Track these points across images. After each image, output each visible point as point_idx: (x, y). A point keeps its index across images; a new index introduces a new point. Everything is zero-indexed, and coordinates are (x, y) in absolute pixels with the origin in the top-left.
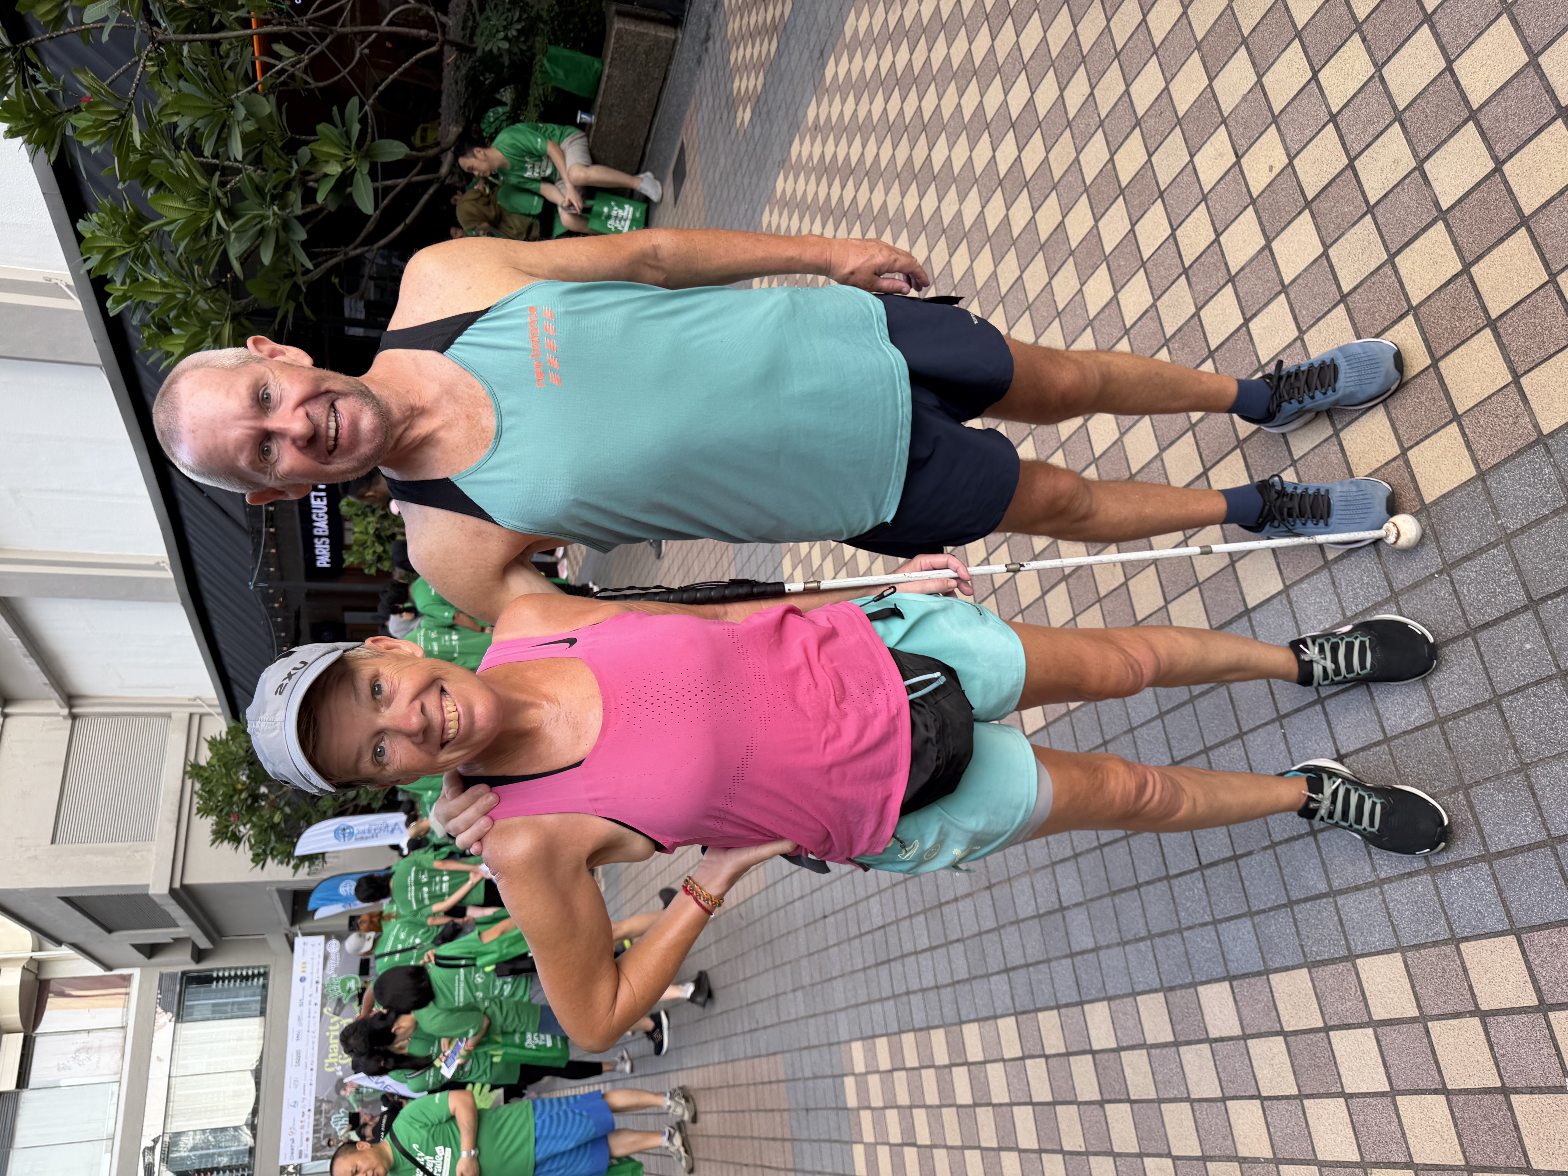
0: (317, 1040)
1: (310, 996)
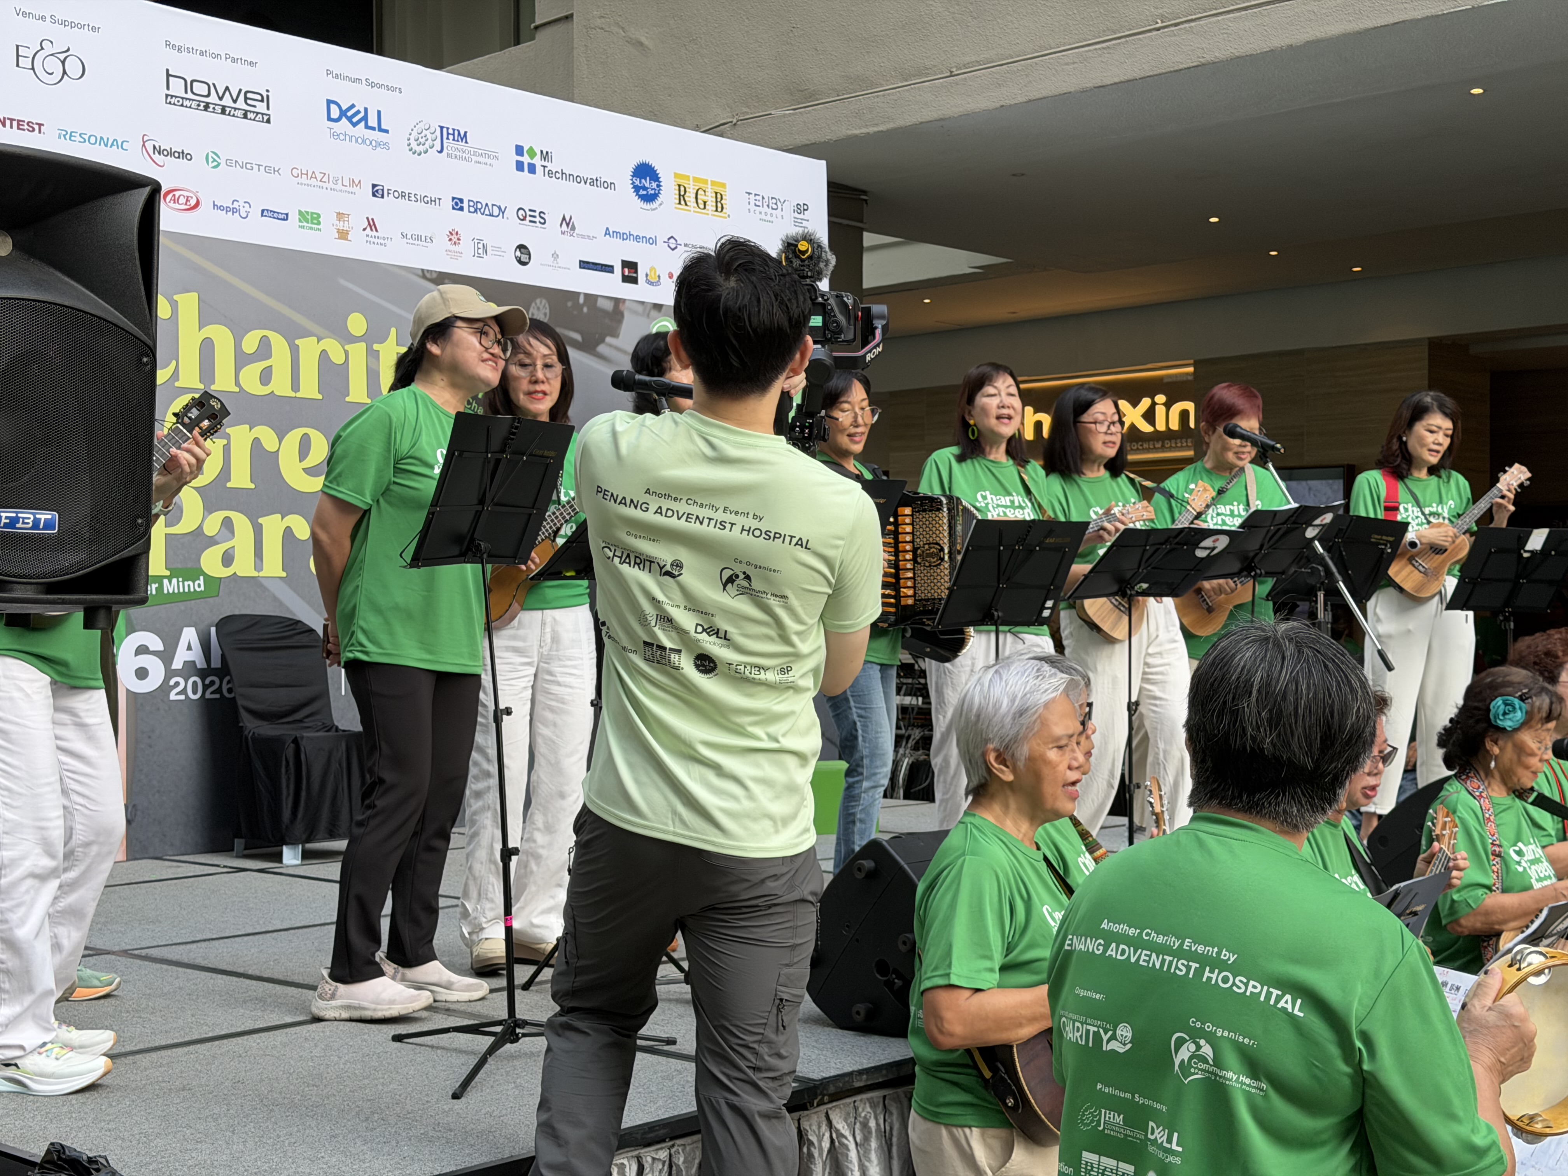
0: (324, 243)
1: (566, 222)
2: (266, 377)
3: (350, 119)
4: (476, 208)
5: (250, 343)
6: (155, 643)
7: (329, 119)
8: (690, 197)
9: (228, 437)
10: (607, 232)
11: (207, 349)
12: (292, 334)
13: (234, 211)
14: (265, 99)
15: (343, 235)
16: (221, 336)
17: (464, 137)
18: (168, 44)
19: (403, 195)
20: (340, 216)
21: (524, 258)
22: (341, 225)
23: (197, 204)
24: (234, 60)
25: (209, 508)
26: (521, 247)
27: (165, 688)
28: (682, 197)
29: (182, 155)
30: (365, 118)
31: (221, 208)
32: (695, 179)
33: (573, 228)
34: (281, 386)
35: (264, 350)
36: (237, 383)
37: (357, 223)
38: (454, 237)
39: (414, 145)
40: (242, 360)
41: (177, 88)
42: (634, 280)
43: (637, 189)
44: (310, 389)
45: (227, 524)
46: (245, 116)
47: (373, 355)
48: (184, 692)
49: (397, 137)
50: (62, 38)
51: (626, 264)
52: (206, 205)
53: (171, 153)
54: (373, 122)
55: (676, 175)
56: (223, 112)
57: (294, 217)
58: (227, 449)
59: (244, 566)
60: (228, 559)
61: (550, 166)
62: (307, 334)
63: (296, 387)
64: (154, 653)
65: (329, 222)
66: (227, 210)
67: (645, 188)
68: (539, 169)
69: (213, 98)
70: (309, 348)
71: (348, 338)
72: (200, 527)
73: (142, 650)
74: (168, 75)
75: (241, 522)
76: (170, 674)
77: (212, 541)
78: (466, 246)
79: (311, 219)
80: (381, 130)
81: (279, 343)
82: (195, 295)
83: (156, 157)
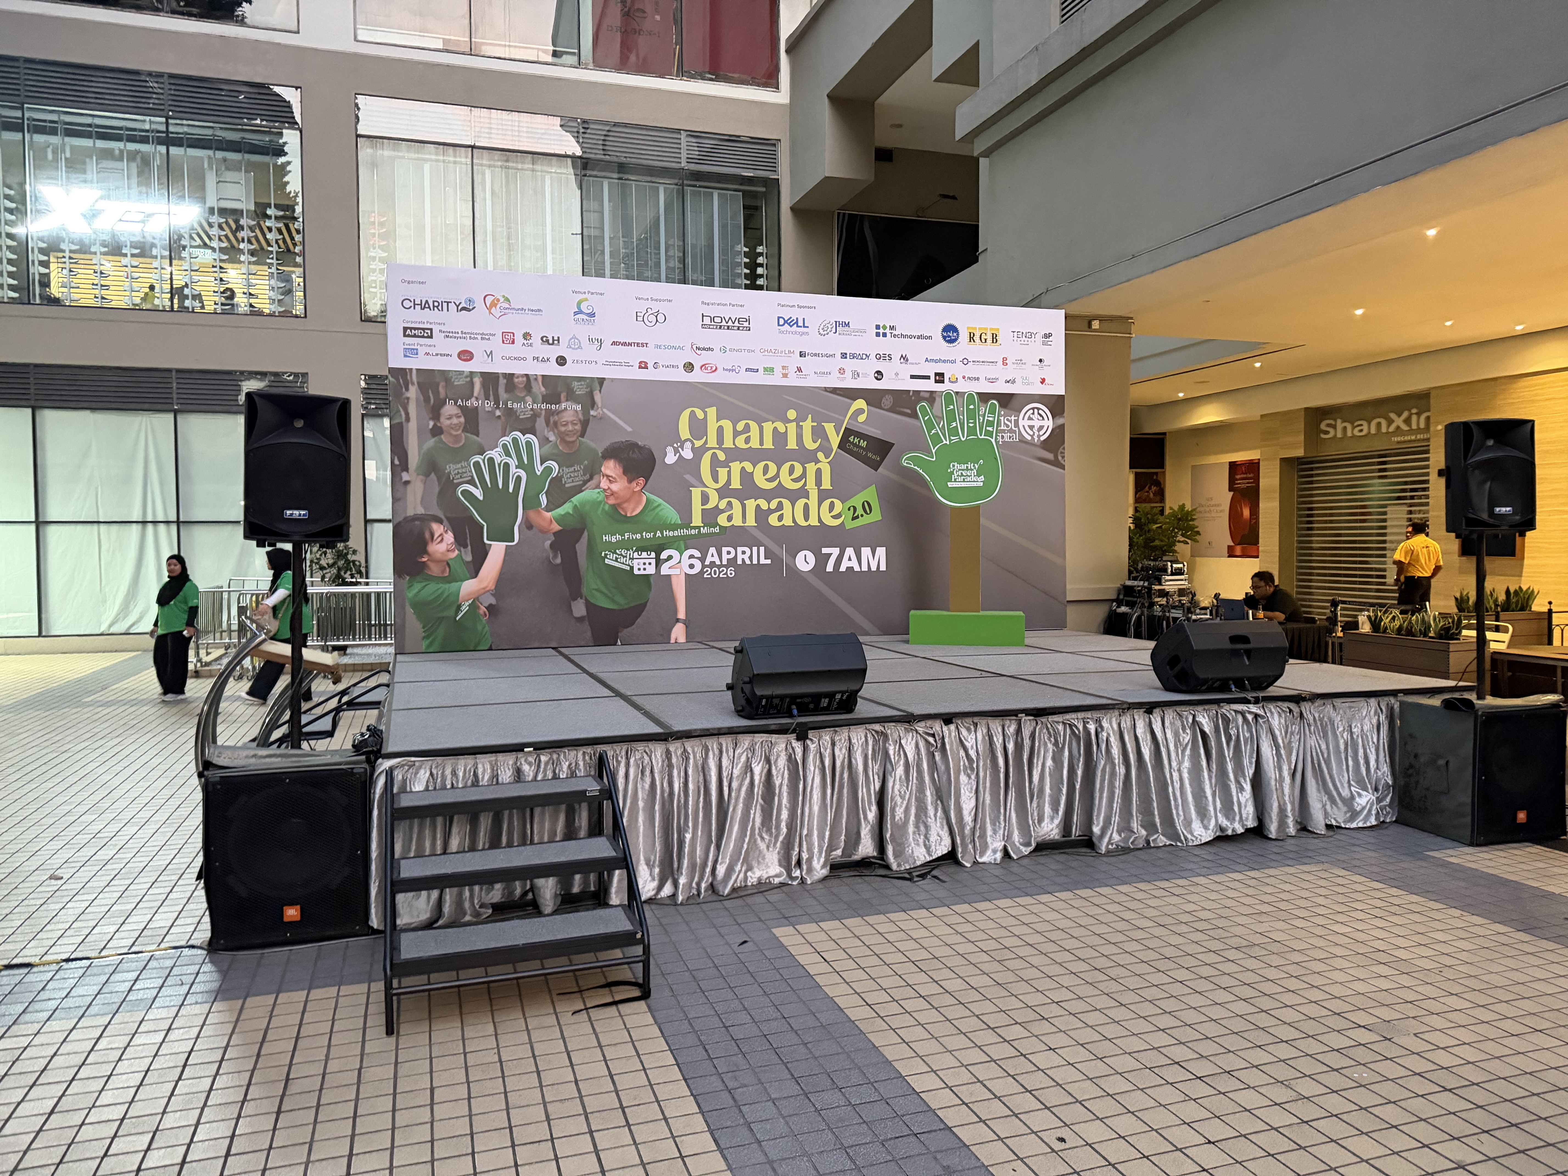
0: (776, 380)
1: (904, 358)
2: (747, 440)
3: (789, 324)
4: (853, 356)
5: (740, 426)
6: (697, 554)
7: (779, 325)
8: (977, 338)
9: (730, 467)
10: (927, 360)
11: (720, 430)
12: (760, 422)
13: (733, 370)
14: (748, 320)
15: (785, 376)
16: (727, 424)
17: (848, 325)
18: (703, 302)
19: (815, 355)
20: (784, 368)
21: (879, 377)
22: (784, 372)
23: (716, 369)
24: (733, 306)
25: (721, 498)
26: (879, 372)
27: (702, 572)
28: (971, 338)
29: (709, 349)
30: (797, 323)
31: (727, 370)
32: (980, 329)
33: (907, 360)
34: (755, 444)
35: (747, 428)
36: (734, 444)
37: (793, 369)
38: (842, 371)
39: (821, 331)
40: (736, 434)
41: (707, 321)
42: (943, 382)
43: (944, 338)
44: (768, 444)
45: (730, 504)
46: (738, 329)
47: (800, 428)
48: (710, 574)
49: (813, 330)
50: (656, 306)
51: (936, 374)
52: (720, 369)
53: (704, 349)
54: (800, 323)
55: (968, 328)
56: (728, 328)
57: (761, 370)
58: (729, 472)
59: (737, 521)
60: (730, 518)
61: (894, 332)
62: (767, 421)
63: (761, 443)
64: (697, 558)
65: (778, 371)
66: (730, 370)
67: (949, 336)
68: (889, 335)
69: (724, 323)
70: (768, 427)
71: (786, 421)
72: (717, 505)
73: (691, 557)
74: (703, 316)
75: (736, 503)
76: (704, 566)
77: (723, 511)
78: (848, 374)
79: (769, 370)
80: (804, 327)
81: (753, 425)
82: (715, 408)
83: (697, 351)
